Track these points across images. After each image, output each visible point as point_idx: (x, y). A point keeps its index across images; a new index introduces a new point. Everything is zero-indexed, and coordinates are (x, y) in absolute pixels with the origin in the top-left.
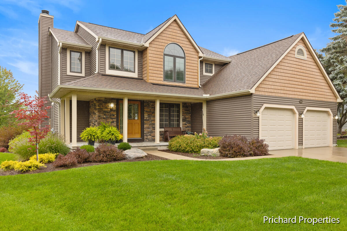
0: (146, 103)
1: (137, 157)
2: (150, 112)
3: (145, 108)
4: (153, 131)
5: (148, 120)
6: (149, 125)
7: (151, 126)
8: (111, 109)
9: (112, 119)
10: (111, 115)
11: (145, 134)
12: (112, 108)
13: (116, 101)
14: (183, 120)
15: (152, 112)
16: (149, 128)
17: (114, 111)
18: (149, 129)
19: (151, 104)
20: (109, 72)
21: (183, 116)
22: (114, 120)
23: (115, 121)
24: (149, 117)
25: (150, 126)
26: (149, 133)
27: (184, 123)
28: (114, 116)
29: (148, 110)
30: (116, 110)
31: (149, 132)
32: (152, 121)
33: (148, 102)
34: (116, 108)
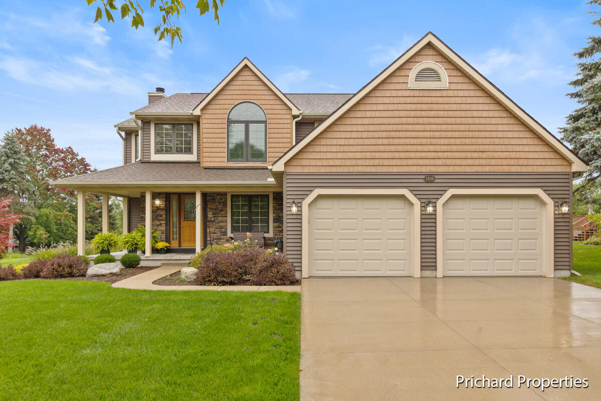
0: (209, 196)
2: (216, 209)
3: (208, 203)
4: (221, 237)
5: (214, 221)
6: (216, 228)
7: (218, 230)
8: (157, 207)
9: (160, 220)
10: (157, 216)
11: (208, 242)
12: (158, 206)
13: (165, 196)
14: (274, 219)
15: (220, 209)
16: (215, 233)
17: (162, 209)
18: (216, 235)
19: (218, 197)
20: (155, 157)
21: (274, 213)
22: (161, 222)
23: (163, 224)
24: (214, 217)
25: (216, 230)
26: (215, 240)
27: (276, 224)
28: (162, 216)
29: (213, 207)
30: (165, 208)
31: (215, 239)
32: (219, 222)
33: (212, 195)
34: (164, 206)
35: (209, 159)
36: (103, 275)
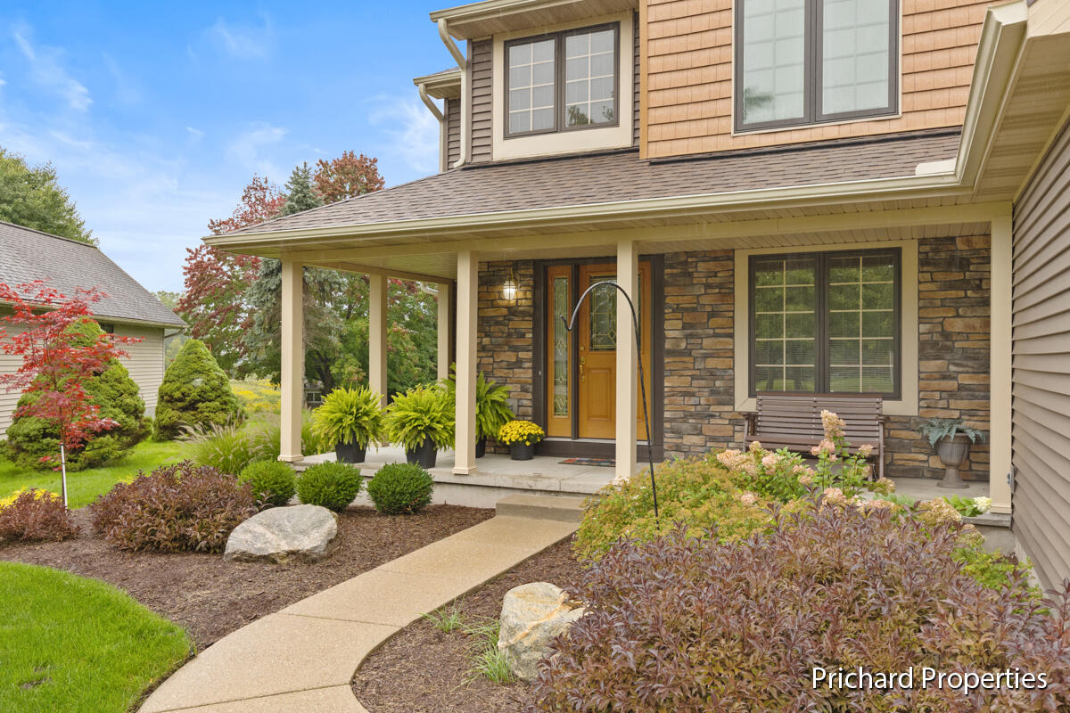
0: (671, 267)
1: (243, 553)
2: (694, 310)
3: (668, 290)
4: (712, 408)
5: (687, 352)
6: (693, 377)
7: (703, 383)
8: (509, 308)
9: (516, 349)
10: (510, 335)
11: (667, 425)
12: (513, 302)
13: (531, 271)
14: (922, 346)
15: (708, 309)
16: (692, 395)
17: (524, 314)
18: (693, 400)
19: (702, 266)
20: (503, 150)
21: (921, 320)
22: (522, 355)
23: (527, 360)
24: (687, 337)
25: (695, 383)
26: (691, 421)
27: (933, 365)
28: (523, 336)
29: (685, 302)
30: (531, 310)
31: (692, 415)
32: (706, 357)
33: (683, 259)
34: (529, 303)
35: (668, 131)
36: (269, 559)
